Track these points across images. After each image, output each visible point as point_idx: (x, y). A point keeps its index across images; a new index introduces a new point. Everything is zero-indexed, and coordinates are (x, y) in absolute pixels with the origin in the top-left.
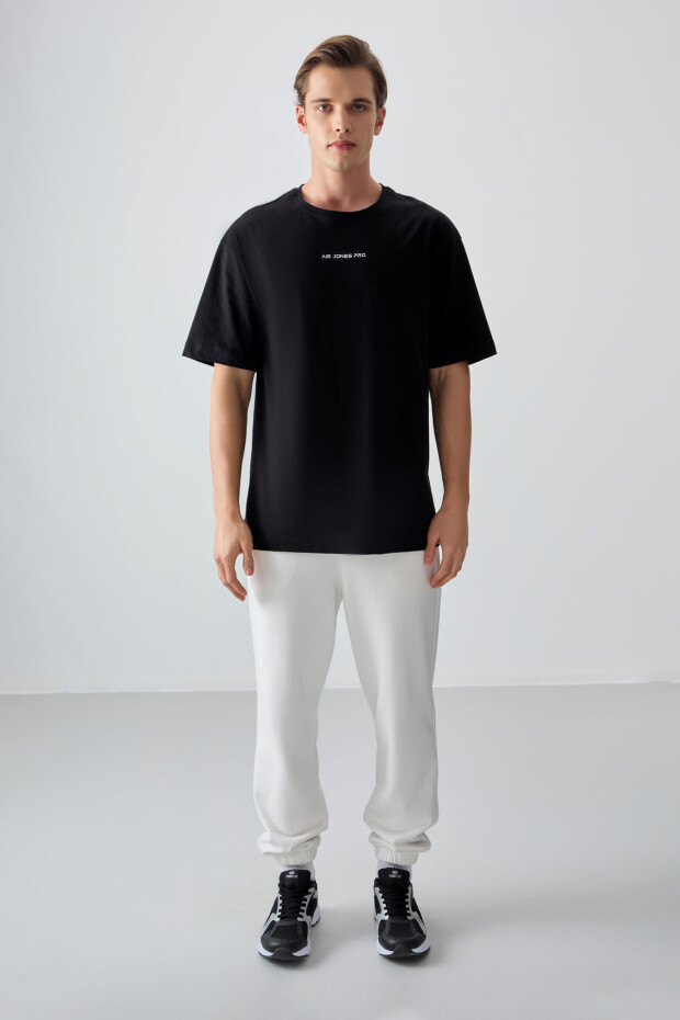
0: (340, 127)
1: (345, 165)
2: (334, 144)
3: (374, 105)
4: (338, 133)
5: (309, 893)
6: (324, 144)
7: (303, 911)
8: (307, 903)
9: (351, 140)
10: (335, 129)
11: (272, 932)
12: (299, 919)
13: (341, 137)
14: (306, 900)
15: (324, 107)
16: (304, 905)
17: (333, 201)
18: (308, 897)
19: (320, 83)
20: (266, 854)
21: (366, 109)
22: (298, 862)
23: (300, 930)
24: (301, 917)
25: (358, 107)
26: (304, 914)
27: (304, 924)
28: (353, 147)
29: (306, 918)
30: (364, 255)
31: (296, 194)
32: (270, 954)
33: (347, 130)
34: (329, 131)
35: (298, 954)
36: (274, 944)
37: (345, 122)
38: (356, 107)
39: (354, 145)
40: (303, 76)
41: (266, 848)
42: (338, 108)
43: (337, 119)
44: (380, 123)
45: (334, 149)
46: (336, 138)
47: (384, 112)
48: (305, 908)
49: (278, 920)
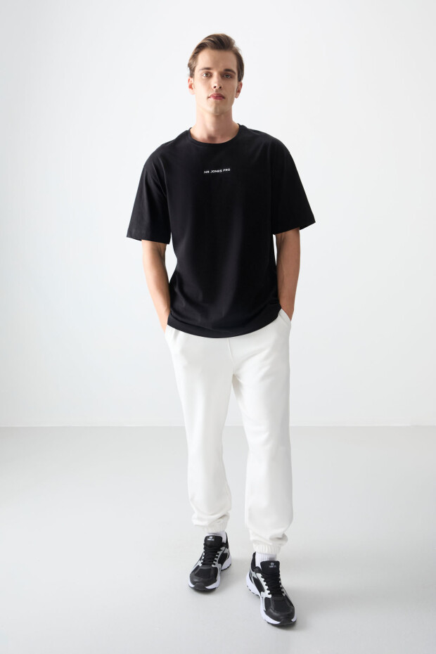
0: (216, 85)
1: (218, 110)
2: (212, 96)
3: (236, 76)
4: (215, 89)
5: (220, 550)
6: (206, 97)
7: (216, 561)
8: (219, 556)
9: (222, 94)
10: (213, 87)
11: (196, 572)
12: (213, 566)
13: (217, 91)
14: (218, 554)
15: (206, 74)
16: (217, 557)
17: (210, 137)
18: (220, 553)
19: (205, 59)
20: (196, 525)
21: (232, 77)
22: (214, 532)
23: (212, 572)
24: (214, 564)
25: (227, 76)
26: (216, 563)
27: (216, 569)
28: (223, 99)
29: (218, 565)
30: (229, 170)
31: (187, 134)
32: (193, 586)
33: (220, 88)
34: (209, 87)
35: (209, 587)
36: (196, 580)
37: (219, 82)
38: (226, 75)
39: (224, 97)
40: (195, 56)
41: (196, 522)
42: (215, 74)
43: (214, 81)
44: (239, 91)
45: (212, 100)
46: (213, 92)
47: (241, 85)
48: (217, 559)
49: (201, 565)
